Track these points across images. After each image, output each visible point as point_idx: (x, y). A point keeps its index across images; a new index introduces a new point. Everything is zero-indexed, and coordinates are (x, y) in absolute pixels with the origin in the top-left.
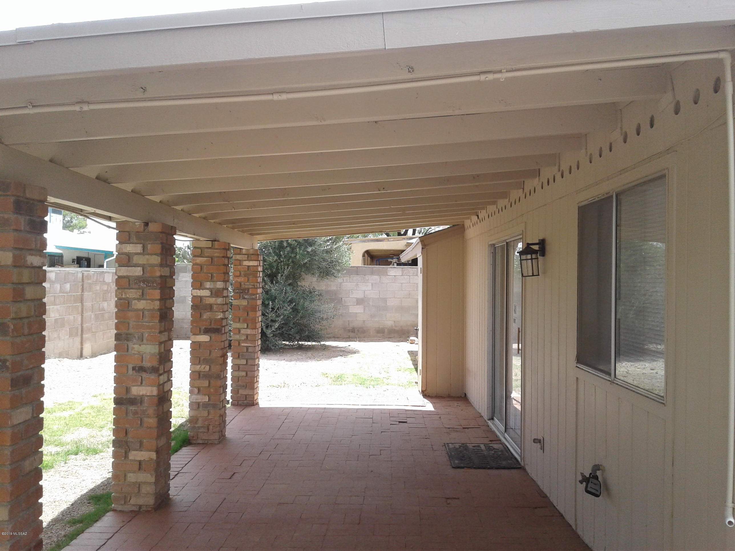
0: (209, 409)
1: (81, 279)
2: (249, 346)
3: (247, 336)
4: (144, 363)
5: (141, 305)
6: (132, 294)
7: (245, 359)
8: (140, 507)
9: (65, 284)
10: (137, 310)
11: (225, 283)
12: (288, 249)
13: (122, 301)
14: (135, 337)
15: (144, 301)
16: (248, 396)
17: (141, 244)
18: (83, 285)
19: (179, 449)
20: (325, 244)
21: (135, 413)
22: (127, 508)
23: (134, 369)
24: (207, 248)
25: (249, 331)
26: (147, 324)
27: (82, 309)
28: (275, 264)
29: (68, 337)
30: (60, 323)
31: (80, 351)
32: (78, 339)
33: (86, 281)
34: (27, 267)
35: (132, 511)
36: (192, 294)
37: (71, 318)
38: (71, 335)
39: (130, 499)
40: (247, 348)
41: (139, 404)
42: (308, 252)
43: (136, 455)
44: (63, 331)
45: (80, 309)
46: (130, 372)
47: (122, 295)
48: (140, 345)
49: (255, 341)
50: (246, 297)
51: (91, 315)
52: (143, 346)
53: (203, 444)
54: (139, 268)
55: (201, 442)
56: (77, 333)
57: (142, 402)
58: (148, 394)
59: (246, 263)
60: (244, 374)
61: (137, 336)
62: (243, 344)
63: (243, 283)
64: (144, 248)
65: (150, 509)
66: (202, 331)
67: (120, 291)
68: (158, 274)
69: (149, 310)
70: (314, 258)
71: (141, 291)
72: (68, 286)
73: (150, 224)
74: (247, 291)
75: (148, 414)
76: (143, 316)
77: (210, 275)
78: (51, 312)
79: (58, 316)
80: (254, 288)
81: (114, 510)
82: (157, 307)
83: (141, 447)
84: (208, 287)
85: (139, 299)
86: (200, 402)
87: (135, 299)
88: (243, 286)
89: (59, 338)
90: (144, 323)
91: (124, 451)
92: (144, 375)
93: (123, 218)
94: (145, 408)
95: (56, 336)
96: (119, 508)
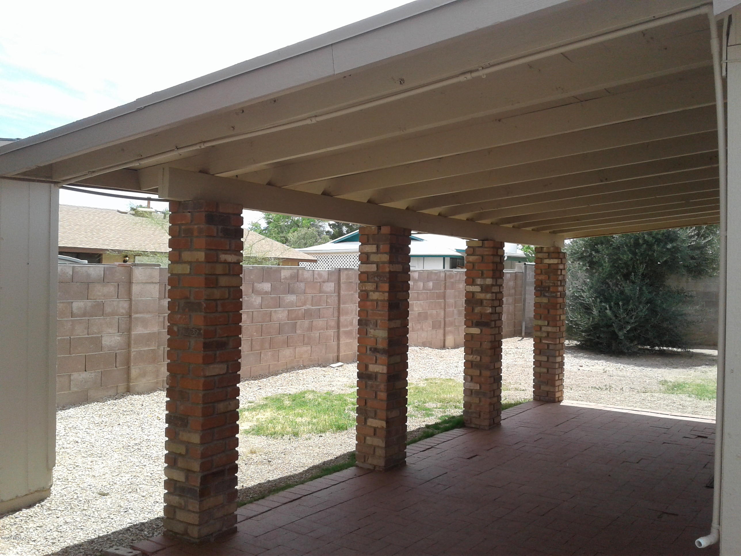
0: (480, 396)
1: (444, 278)
2: (550, 344)
3: (548, 333)
4: (377, 345)
5: (375, 296)
6: (370, 286)
7: (546, 356)
8: (375, 467)
9: (428, 283)
10: (372, 300)
11: (495, 280)
12: (645, 246)
13: (363, 292)
14: (371, 323)
15: (378, 293)
16: (549, 393)
17: (375, 244)
18: (445, 284)
19: (451, 430)
20: (689, 239)
21: (372, 387)
22: (366, 466)
23: (370, 349)
24: (479, 247)
25: (550, 329)
26: (380, 312)
27: (445, 305)
28: (629, 263)
29: (431, 329)
30: (423, 317)
31: (442, 342)
32: (441, 331)
33: (448, 280)
34: (221, 263)
35: (368, 469)
36: (465, 290)
37: (434, 312)
38: (434, 327)
39: (368, 459)
40: (548, 345)
41: (374, 380)
42: (668, 249)
43: (373, 422)
44: (426, 324)
45: (443, 305)
46: (368, 352)
47: (363, 288)
48: (375, 330)
49: (556, 338)
50: (547, 294)
51: (454, 310)
52: (377, 331)
53: (475, 428)
54: (374, 265)
55: (473, 426)
56: (440, 326)
57: (376, 378)
58: (380, 372)
59: (547, 261)
60: (545, 370)
61: (372, 322)
62: (544, 341)
63: (544, 281)
64: (378, 248)
65: (382, 470)
66: (474, 324)
67: (361, 284)
68: (387, 270)
69: (381, 301)
70: (677, 255)
71: (375, 284)
72: (431, 284)
73: (382, 228)
74: (547, 289)
75: (380, 389)
76: (377, 305)
77: (481, 272)
78: (414, 307)
79: (421, 309)
80: (554, 286)
81: (357, 466)
82: (386, 298)
83: (375, 417)
84: (479, 283)
85: (374, 291)
86: (473, 389)
87: (371, 291)
88: (544, 284)
89: (422, 329)
90: (378, 312)
91: (363, 418)
92: (378, 355)
93: (362, 225)
94: (378, 383)
95: (419, 328)
96: (361, 465)
